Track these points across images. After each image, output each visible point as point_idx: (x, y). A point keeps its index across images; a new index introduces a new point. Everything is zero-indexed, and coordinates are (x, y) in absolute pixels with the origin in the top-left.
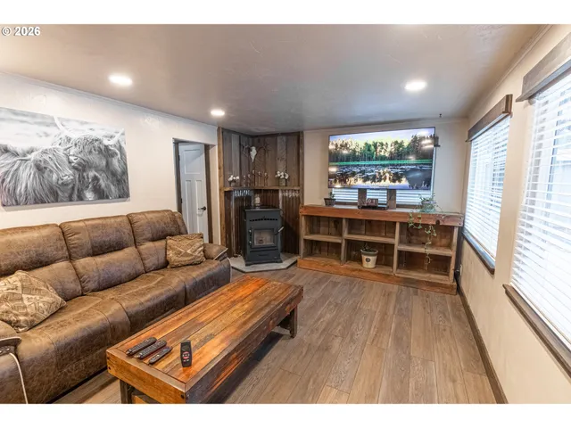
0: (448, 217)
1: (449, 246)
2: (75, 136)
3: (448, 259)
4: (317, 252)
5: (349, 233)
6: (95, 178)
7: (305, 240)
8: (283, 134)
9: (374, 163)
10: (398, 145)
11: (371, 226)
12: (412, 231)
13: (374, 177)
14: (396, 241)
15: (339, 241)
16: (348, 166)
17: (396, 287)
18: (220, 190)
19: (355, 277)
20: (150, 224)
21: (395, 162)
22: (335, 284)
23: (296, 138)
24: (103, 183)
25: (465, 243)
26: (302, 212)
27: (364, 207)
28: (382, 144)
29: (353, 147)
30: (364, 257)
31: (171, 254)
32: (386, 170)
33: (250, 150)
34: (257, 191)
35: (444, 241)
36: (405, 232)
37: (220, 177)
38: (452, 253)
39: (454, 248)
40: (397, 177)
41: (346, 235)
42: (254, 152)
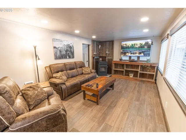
0: (154, 64)
1: (154, 72)
2: (66, 44)
3: (153, 75)
4: (117, 73)
5: (126, 68)
6: (69, 53)
7: (114, 70)
8: (108, 41)
9: (134, 49)
10: (141, 44)
11: (132, 66)
12: (144, 68)
13: (134, 53)
14: (139, 70)
15: (123, 70)
16: (126, 50)
17: (138, 82)
18: (92, 56)
19: (127, 79)
20: (79, 64)
21: (140, 49)
22: (122, 81)
23: (112, 42)
24: (70, 54)
25: (158, 71)
26: (113, 62)
27: (130, 61)
28: (136, 44)
29: (128, 45)
30: (130, 75)
31: (83, 71)
32: (137, 51)
33: (99, 46)
34: (100, 57)
35: (153, 71)
36: (142, 68)
37: (92, 53)
38: (155, 74)
39: (155, 72)
40: (140, 53)
41: (125, 69)
42: (100, 46)
